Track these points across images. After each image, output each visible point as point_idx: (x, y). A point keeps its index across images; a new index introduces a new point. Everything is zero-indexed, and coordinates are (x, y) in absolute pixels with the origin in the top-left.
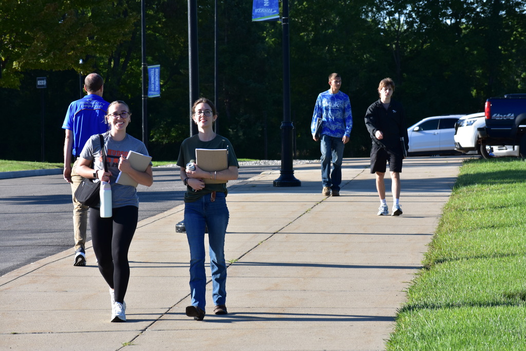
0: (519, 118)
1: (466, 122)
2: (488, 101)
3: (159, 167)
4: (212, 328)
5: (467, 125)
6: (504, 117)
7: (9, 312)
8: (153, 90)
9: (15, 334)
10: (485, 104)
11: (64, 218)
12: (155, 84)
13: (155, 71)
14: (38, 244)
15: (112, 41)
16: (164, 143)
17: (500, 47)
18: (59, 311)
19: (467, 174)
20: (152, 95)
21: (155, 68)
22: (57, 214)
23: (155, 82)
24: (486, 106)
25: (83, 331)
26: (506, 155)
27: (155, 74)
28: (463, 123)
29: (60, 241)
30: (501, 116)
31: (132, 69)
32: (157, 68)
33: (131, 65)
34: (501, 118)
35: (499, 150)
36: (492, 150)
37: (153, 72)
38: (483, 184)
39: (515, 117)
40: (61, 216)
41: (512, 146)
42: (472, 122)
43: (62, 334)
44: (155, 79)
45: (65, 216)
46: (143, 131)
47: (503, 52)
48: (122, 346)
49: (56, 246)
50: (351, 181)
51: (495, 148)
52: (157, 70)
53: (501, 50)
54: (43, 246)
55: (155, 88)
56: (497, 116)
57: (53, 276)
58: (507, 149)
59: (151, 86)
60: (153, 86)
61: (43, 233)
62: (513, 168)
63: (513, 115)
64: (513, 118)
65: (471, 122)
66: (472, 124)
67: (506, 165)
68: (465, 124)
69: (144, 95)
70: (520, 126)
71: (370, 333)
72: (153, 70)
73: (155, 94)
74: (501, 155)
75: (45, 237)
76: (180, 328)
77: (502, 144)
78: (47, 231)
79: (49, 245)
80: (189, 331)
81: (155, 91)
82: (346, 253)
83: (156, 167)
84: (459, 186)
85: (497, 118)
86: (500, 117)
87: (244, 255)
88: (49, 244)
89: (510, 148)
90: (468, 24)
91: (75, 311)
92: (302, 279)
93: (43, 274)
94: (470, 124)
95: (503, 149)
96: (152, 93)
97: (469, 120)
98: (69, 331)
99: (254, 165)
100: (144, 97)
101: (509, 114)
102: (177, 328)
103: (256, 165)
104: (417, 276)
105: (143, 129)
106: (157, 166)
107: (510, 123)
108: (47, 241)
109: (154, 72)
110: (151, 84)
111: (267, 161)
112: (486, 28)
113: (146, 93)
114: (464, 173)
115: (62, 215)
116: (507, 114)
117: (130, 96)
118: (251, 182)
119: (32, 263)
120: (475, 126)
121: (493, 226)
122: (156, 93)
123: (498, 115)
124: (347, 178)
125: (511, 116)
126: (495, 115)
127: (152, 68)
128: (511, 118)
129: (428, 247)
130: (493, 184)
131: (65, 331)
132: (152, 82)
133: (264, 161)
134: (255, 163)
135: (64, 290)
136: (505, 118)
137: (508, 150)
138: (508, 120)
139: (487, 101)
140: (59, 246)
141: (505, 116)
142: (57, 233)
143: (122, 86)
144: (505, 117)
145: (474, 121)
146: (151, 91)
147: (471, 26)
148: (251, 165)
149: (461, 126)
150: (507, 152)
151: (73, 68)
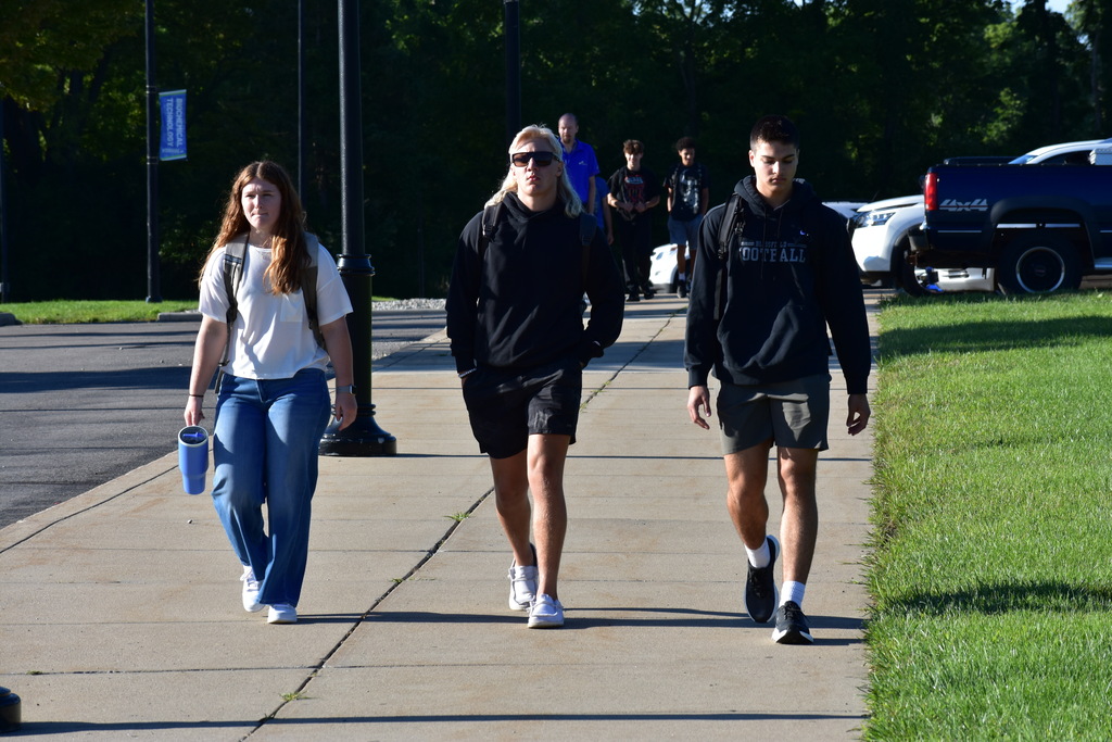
0: (997, 209)
1: (871, 215)
2: (933, 172)
3: (188, 312)
4: (467, 662)
5: (875, 224)
6: (966, 206)
7: (8, 627)
8: (171, 144)
9: (37, 673)
10: (924, 179)
11: (44, 424)
12: (174, 131)
13: (175, 104)
14: (7, 480)
15: (95, 36)
16: (183, 261)
17: (909, 58)
18: (117, 626)
19: (899, 329)
20: (169, 155)
21: (175, 97)
22: (24, 413)
23: (175, 127)
24: (928, 182)
25: (186, 667)
26: (966, 288)
27: (175, 111)
28: (866, 219)
29: (53, 472)
30: (960, 204)
31: (109, 98)
32: (180, 96)
33: (109, 89)
34: (960, 209)
35: (951, 277)
36: (933, 278)
37: (171, 104)
38: (943, 350)
39: (990, 207)
40: (35, 418)
41: (981, 270)
42: (885, 216)
43: (140, 674)
44: (174, 120)
45: (44, 419)
46: (149, 234)
47: (914, 67)
48: (283, 701)
49: (47, 483)
50: (649, 343)
51: (943, 276)
52: (180, 102)
53: (911, 62)
54: (19, 483)
55: (175, 140)
56: (951, 205)
57: (76, 549)
58: (967, 276)
59: (167, 137)
60: (170, 137)
61: (7, 455)
62: (995, 317)
63: (984, 203)
64: (985, 209)
65: (882, 216)
66: (885, 221)
67: (977, 311)
68: (870, 221)
69: (151, 155)
70: (1000, 226)
71: (817, 674)
72: (172, 100)
73: (175, 154)
74: (955, 289)
75: (16, 464)
76: (397, 663)
77: (957, 264)
78: (15, 451)
79: (33, 483)
80: (418, 668)
81: (175, 147)
82: (697, 499)
83: (182, 313)
84: (892, 355)
85: (950, 209)
86: (958, 207)
87: (477, 505)
88: (32, 480)
89: (973, 274)
90: (840, 6)
91: (152, 625)
92: (624, 557)
93: (54, 545)
94: (880, 221)
95: (959, 276)
96: (169, 150)
97: (878, 214)
98: (154, 668)
99: (397, 309)
100: (151, 160)
101: (978, 201)
102: (390, 663)
103: (401, 308)
104: (870, 549)
105: (149, 229)
106: (183, 310)
107: (979, 219)
108: (24, 473)
109: (174, 106)
110: (166, 131)
111: (424, 301)
112: (880, 15)
113: (156, 151)
114: (891, 327)
115: (37, 415)
116: (972, 201)
117: (105, 157)
118: (431, 345)
119: (20, 522)
120: (890, 227)
121: (1001, 442)
122: (177, 151)
123: (954, 203)
124: (639, 337)
125: (980, 204)
126: (947, 201)
127: (169, 97)
128: (981, 209)
129: (871, 487)
130: (965, 352)
131: (145, 668)
132: (170, 127)
133: (418, 300)
134: (399, 306)
135: (113, 579)
136: (967, 209)
137: (972, 277)
138: (975, 213)
139: (930, 171)
140: (54, 483)
141: (967, 204)
142: (39, 456)
143: (86, 136)
144: (969, 206)
145: (889, 216)
146: (166, 146)
147: (847, 12)
148: (389, 308)
149: (861, 226)
150: (968, 283)
151: (9, 96)
